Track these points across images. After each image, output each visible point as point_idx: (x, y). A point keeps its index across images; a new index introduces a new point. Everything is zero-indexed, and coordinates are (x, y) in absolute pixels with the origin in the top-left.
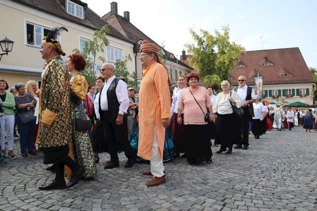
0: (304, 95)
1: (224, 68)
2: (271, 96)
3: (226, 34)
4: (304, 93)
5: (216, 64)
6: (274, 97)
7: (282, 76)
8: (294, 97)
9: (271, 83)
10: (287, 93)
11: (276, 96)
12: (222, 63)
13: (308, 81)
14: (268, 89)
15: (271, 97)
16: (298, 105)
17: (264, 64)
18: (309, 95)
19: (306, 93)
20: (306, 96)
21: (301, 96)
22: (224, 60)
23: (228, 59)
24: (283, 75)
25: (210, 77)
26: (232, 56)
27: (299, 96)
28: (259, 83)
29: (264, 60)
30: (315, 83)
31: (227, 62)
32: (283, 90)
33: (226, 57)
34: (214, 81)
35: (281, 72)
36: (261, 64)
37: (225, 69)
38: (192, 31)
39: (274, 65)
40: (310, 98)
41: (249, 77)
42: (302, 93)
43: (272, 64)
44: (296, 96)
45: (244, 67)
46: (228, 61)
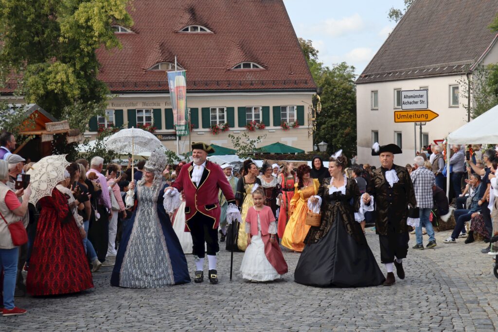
0: (293, 123)
1: (88, 44)
2: (209, 127)
4: (291, 116)
5: (63, 29)
6: (215, 130)
7: (237, 67)
8: (267, 128)
9: (207, 87)
10: (251, 116)
11: (221, 127)
12: (82, 27)
13: (302, 86)
14: (200, 105)
15: (207, 130)
16: (279, 151)
17: (187, 29)
18: (303, 124)
19: (295, 118)
20: (295, 126)
21: (285, 128)
22: (88, 20)
23: (101, 19)
24: (239, 66)
25: (43, 70)
26: (113, 8)
27: (279, 127)
28: (177, 87)
29: (187, 17)
30: (318, 91)
31: (97, 26)
32: (239, 108)
33: (96, 10)
34: (57, 83)
35: (235, 57)
36: (179, 28)
37: (90, 48)
39: (215, 33)
40: (307, 131)
41: (147, 67)
42: (288, 118)
43: (208, 31)
44: (271, 127)
45: (130, 34)
46: (102, 24)
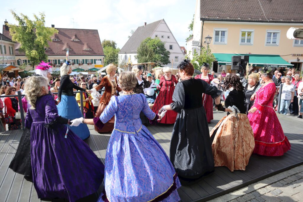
3: (43, 18)
5: (35, 42)
9: (78, 55)
10: (88, 62)
15: (78, 64)
17: (74, 40)
22: (40, 40)
25: (30, 52)
26: (46, 38)
29: (74, 37)
31: (43, 42)
33: (42, 38)
35: (85, 47)
37: (42, 47)
38: (14, 12)
41: (63, 49)
43: (79, 41)
44: (93, 64)
45: (59, 41)
